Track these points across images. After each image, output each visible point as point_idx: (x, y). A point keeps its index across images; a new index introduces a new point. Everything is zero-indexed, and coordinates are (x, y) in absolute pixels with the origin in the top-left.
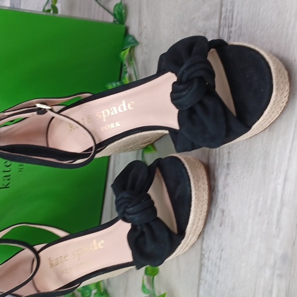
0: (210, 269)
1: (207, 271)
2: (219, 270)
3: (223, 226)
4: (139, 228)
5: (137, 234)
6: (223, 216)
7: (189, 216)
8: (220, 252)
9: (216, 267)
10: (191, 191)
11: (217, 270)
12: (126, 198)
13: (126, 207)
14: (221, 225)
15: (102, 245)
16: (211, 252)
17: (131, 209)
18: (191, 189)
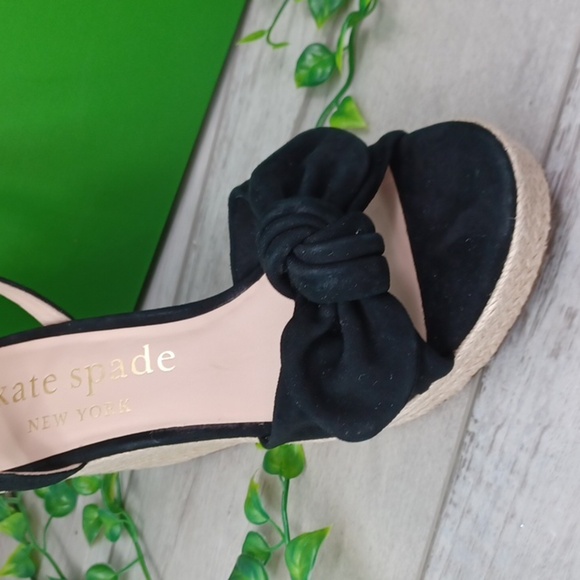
0: (487, 478)
1: (479, 481)
2: (523, 484)
3: (562, 358)
4: (327, 313)
5: (318, 331)
6: (570, 326)
7: (485, 304)
8: (538, 430)
9: (512, 472)
10: (512, 229)
11: (516, 483)
12: (303, 215)
13: (302, 242)
14: (555, 354)
15: (166, 363)
16: (504, 429)
17: (316, 249)
18: (514, 222)
